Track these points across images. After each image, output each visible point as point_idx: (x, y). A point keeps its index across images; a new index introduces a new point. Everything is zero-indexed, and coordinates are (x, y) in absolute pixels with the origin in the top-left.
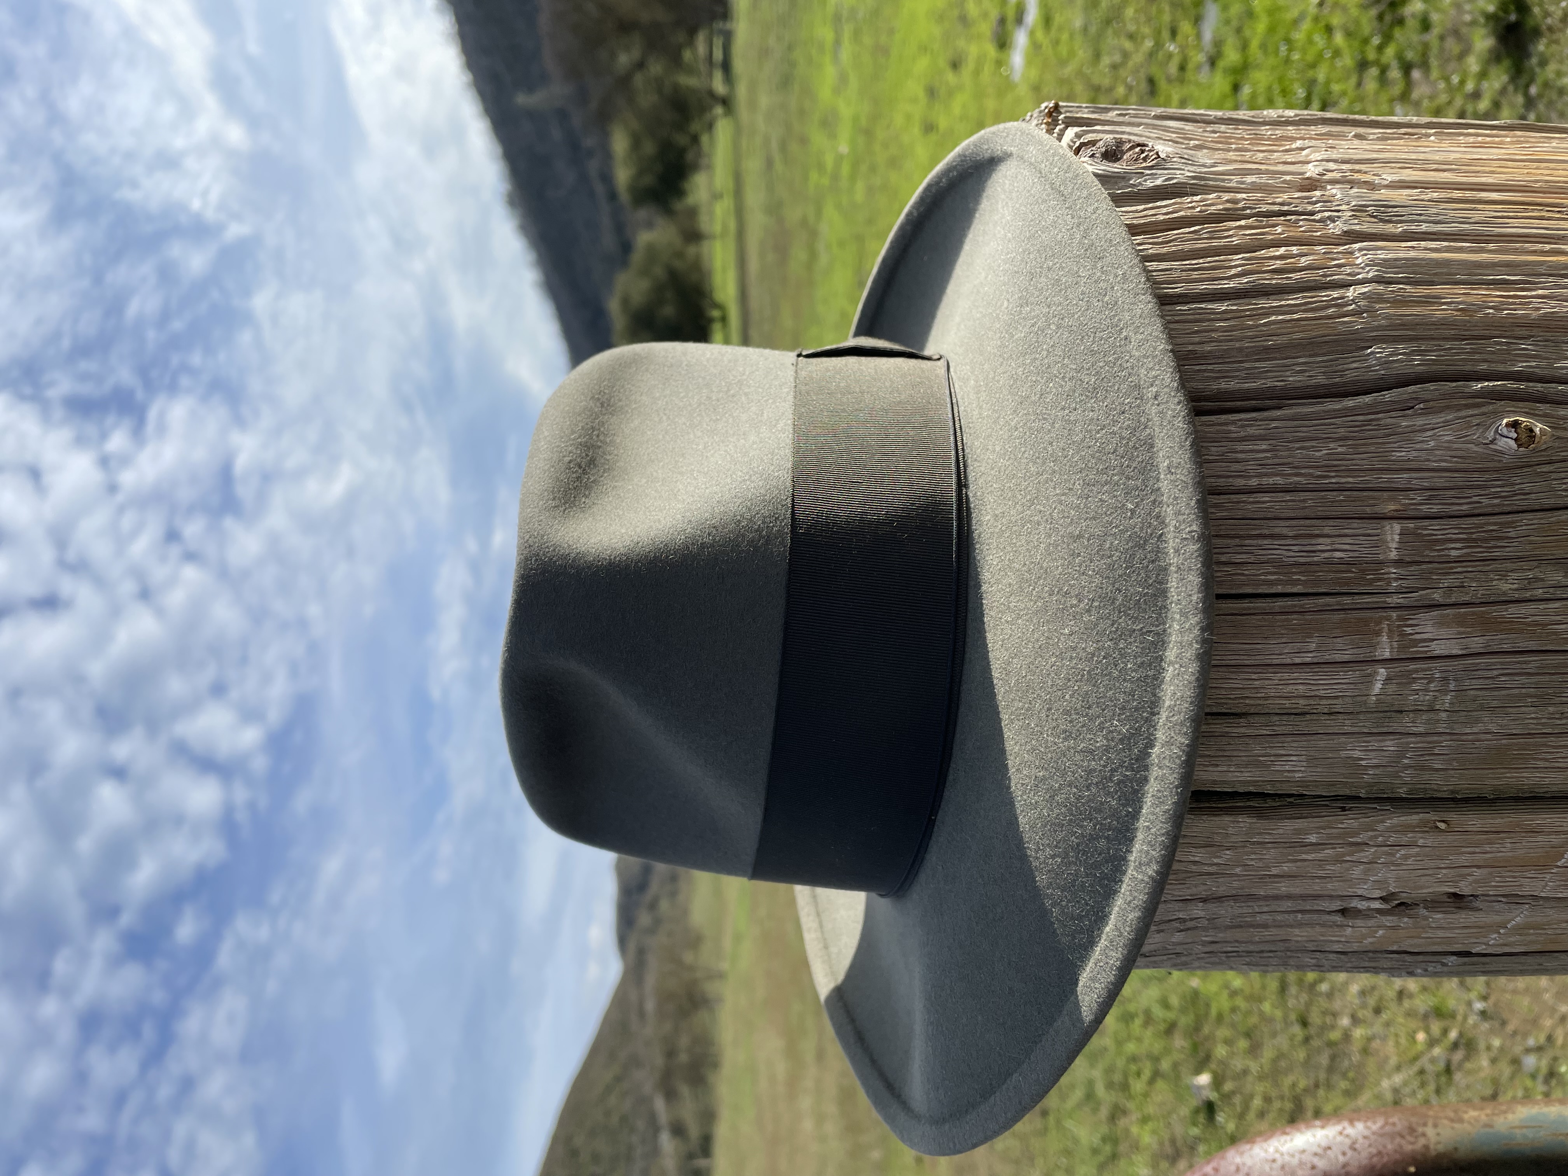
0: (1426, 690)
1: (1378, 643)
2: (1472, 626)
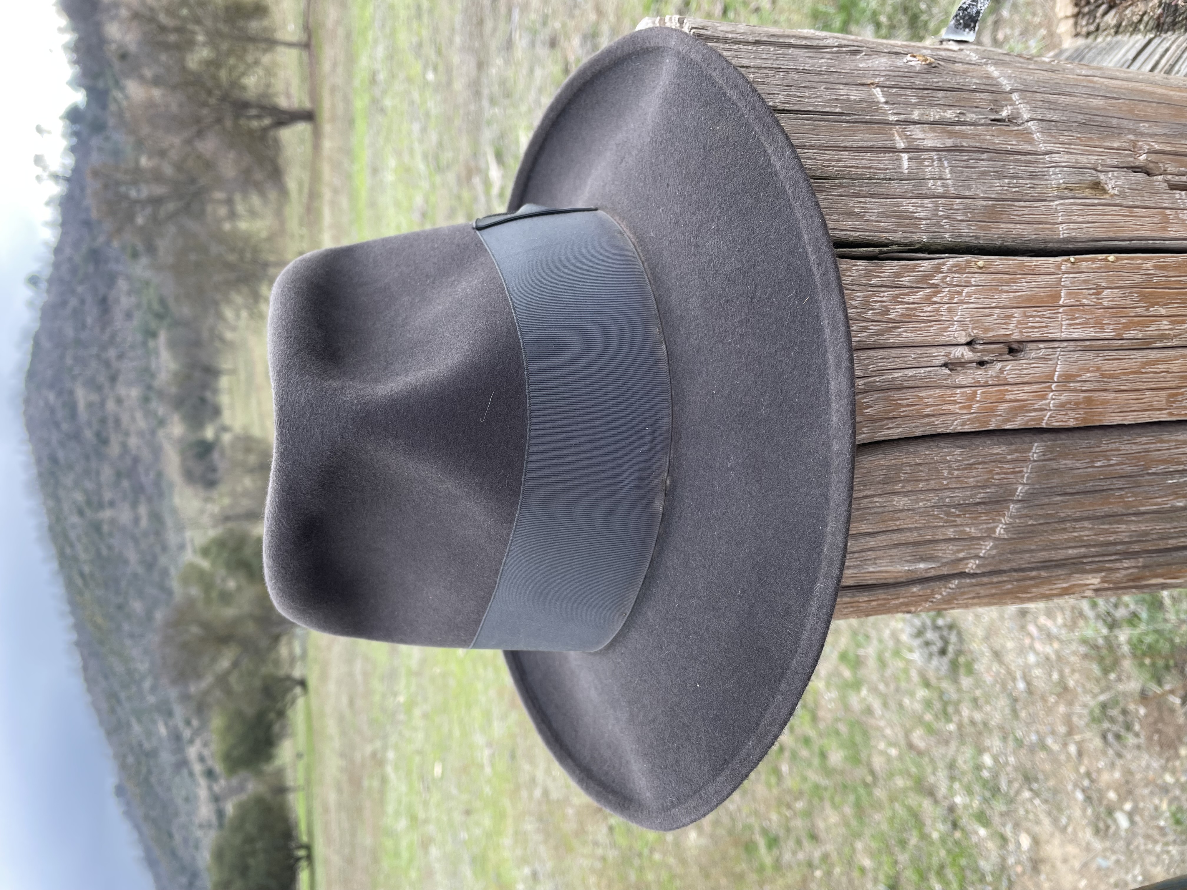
0: (933, 165)
1: (894, 140)
2: (940, 133)
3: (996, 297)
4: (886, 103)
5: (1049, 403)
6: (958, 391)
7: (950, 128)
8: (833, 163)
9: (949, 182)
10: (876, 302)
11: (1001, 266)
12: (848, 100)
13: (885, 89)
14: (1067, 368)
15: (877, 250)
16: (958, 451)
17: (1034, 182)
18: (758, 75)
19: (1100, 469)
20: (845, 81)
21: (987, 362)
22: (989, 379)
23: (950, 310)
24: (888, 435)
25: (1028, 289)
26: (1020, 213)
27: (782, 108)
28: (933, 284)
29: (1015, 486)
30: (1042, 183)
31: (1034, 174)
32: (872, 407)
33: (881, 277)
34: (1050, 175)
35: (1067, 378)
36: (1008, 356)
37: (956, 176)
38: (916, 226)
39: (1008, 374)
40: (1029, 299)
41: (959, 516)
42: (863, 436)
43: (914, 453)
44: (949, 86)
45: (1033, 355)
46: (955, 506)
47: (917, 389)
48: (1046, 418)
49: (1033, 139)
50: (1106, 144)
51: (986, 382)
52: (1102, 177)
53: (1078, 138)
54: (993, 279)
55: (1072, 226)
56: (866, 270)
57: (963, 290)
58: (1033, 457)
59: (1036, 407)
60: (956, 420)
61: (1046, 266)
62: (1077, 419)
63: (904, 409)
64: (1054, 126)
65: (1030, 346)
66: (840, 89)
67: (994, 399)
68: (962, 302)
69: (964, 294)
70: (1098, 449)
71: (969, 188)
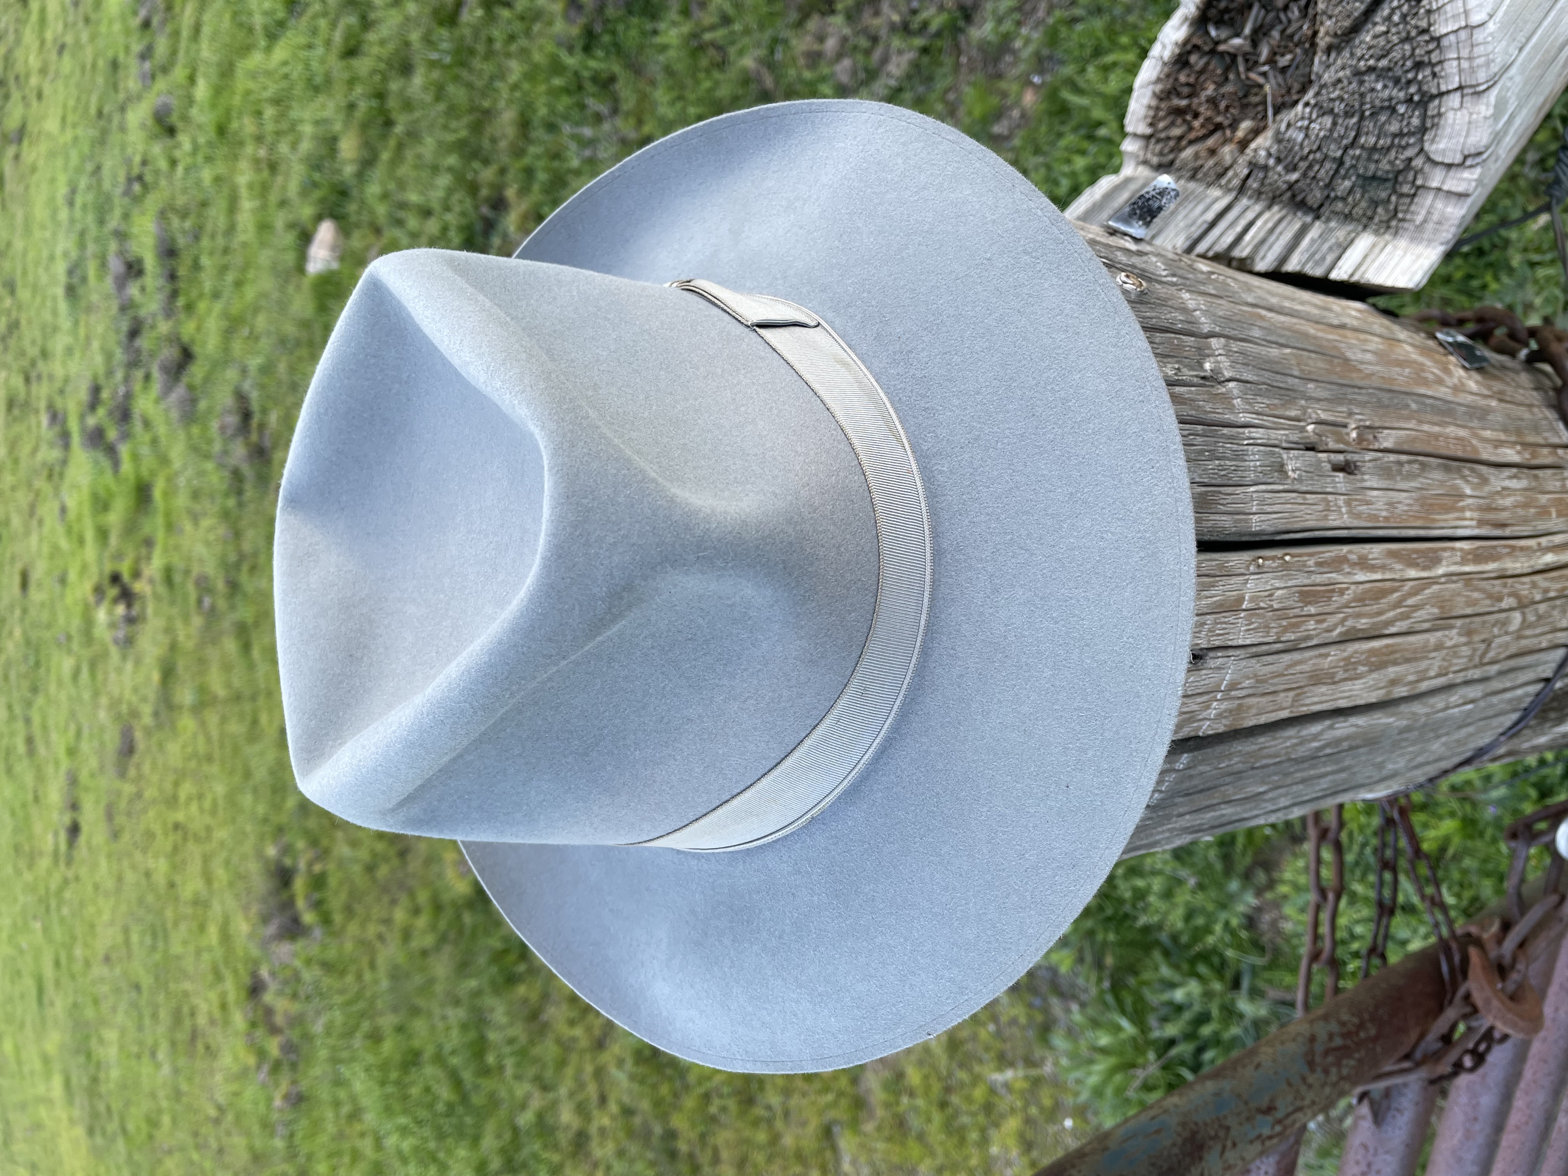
5: (1211, 712)
14: (1235, 676)
17: (1236, 464)
19: (1221, 769)
25: (1222, 593)
26: (1224, 501)
30: (1243, 464)
31: (1237, 453)
34: (1249, 455)
35: (1233, 686)
40: (1220, 604)
44: (1160, 324)
45: (1212, 663)
48: (1204, 727)
49: (1233, 406)
50: (1288, 413)
52: (1285, 456)
53: (1268, 406)
55: (1264, 517)
58: (1180, 766)
61: (1238, 563)
64: (1251, 389)
65: (1211, 654)
70: (1227, 753)
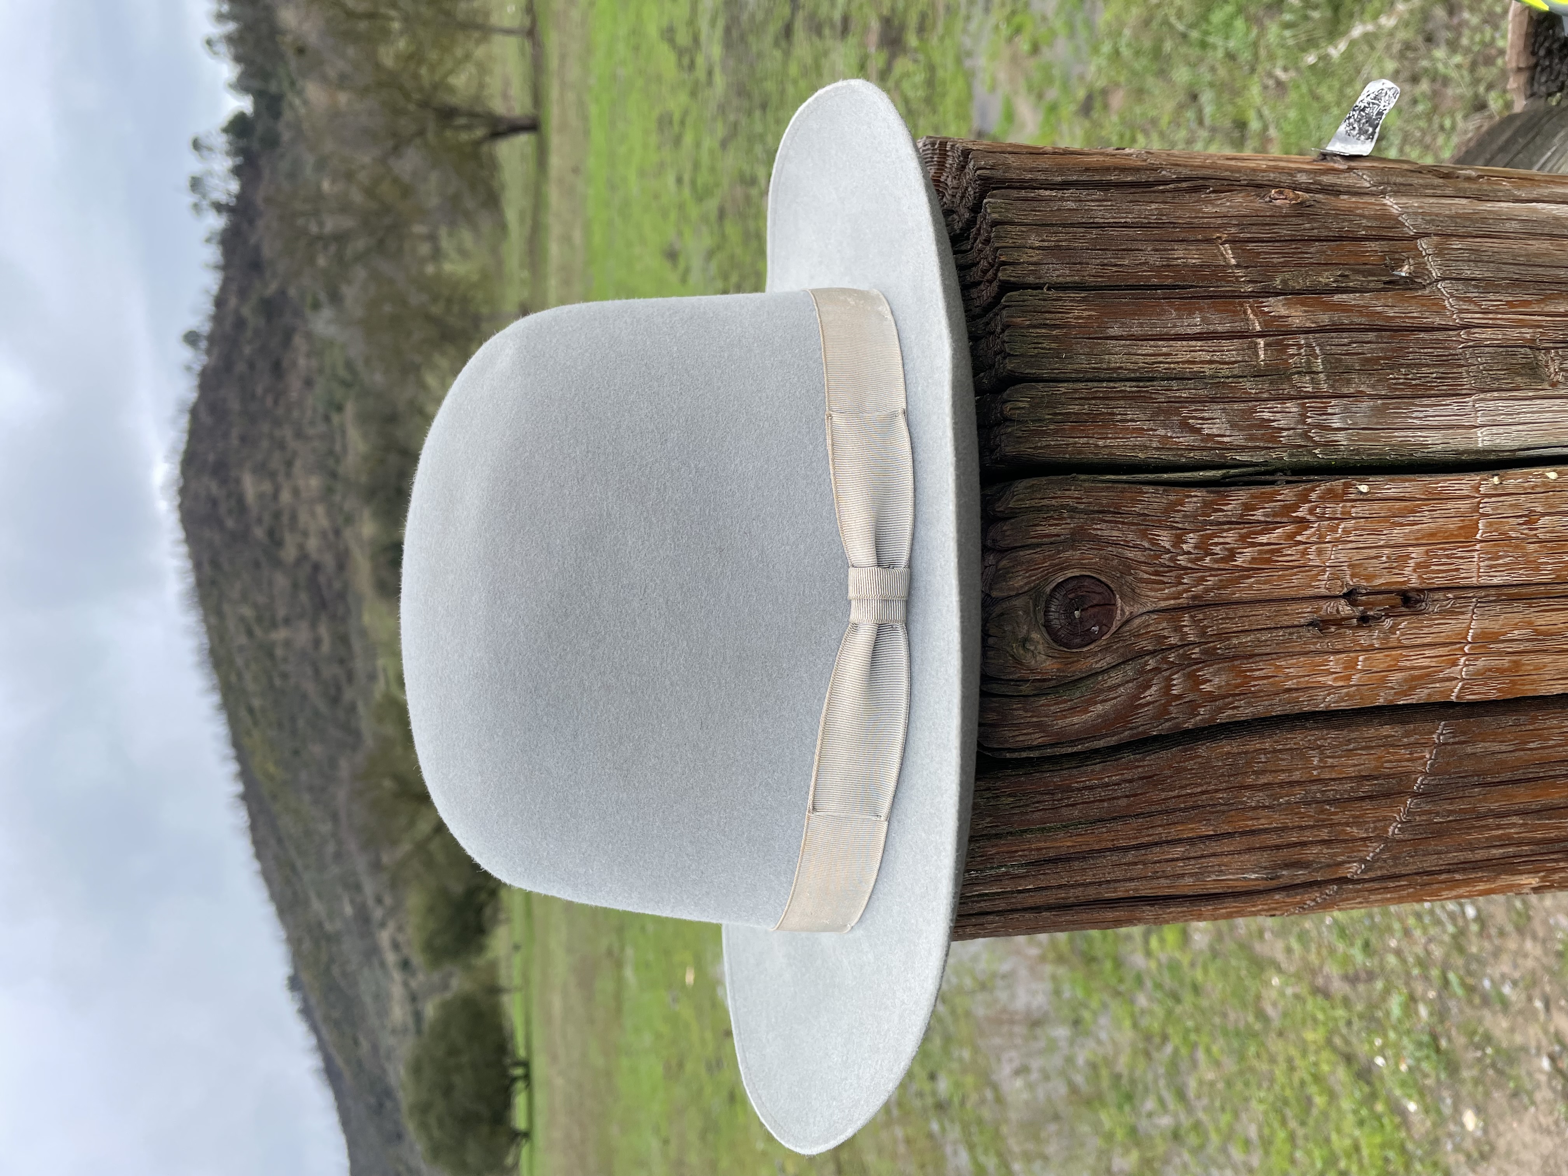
0: (1300, 354)
1: (1247, 320)
2: (1313, 306)
3: (1385, 532)
4: (1237, 266)
5: (1461, 670)
6: (1332, 658)
7: (1326, 298)
8: (1161, 359)
9: (1322, 376)
10: (1217, 544)
11: (1393, 490)
12: (1186, 265)
13: (1238, 245)
14: (1487, 623)
15: (1219, 473)
16: (1333, 734)
17: (1441, 370)
18: (1062, 236)
19: (1534, 752)
20: (1182, 236)
21: (1373, 617)
22: (1375, 641)
23: (1320, 552)
24: (1234, 716)
25: (1430, 520)
26: (1421, 415)
27: (1093, 284)
28: (1297, 517)
29: (1414, 776)
30: (1455, 370)
31: (1444, 358)
32: (1211, 681)
33: (1223, 511)
34: (1467, 359)
35: (1487, 637)
36: (1403, 609)
37: (1331, 368)
38: (1274, 439)
39: (1402, 634)
40: (1432, 533)
41: (1335, 813)
42: (1198, 718)
43: (1270, 736)
44: (1326, 234)
45: (1437, 607)
46: (1329, 802)
47: (1274, 656)
48: (1456, 690)
49: (1442, 307)
50: (1550, 308)
51: (1372, 645)
52: (1541, 356)
53: (1509, 302)
54: (1381, 508)
55: (1495, 430)
56: (1204, 502)
57: (1338, 525)
58: (1439, 739)
59: (1441, 675)
60: (1329, 695)
61: (1457, 487)
62: (1499, 690)
63: (1256, 683)
64: (1476, 287)
65: (1434, 595)
66: (1174, 250)
67: (1383, 666)
68: (1337, 541)
69: (1340, 531)
70: (1531, 728)
71: (1349, 382)
